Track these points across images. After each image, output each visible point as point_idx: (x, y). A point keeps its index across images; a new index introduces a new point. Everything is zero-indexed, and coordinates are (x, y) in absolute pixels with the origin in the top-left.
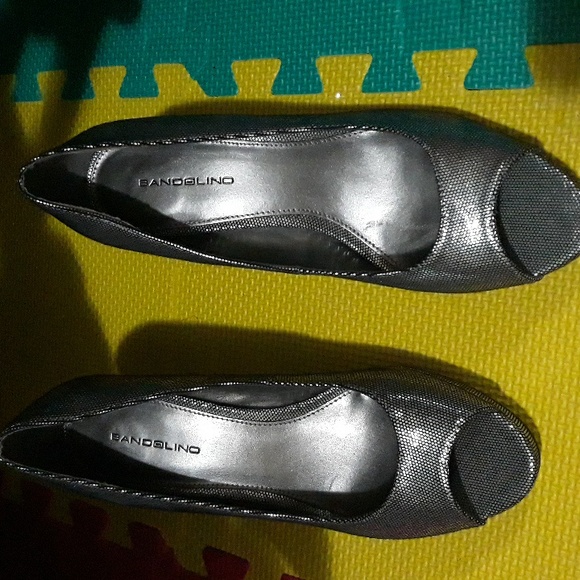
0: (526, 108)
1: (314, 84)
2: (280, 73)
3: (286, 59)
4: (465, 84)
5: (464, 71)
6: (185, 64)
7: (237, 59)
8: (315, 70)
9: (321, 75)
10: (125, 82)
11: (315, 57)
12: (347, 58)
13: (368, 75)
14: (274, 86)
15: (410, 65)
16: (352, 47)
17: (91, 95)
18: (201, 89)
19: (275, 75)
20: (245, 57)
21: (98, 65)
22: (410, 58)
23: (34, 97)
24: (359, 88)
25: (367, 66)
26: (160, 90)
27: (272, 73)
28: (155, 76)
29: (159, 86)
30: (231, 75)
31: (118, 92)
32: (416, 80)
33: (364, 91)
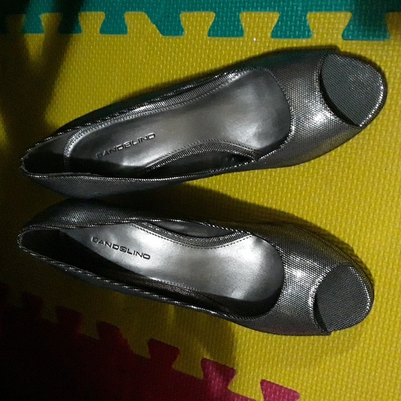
0: (384, 54)
1: (238, 30)
2: (214, 22)
3: (219, 12)
4: (343, 36)
5: (342, 27)
6: (147, 12)
7: (184, 11)
8: (239, 21)
9: (243, 24)
10: (104, 23)
11: (239, 12)
12: (262, 14)
13: (276, 26)
14: (209, 31)
15: (305, 21)
16: (257, 7)
17: (79, 31)
18: (158, 31)
19: (211, 23)
20: (190, 9)
21: (85, 10)
22: (305, 16)
23: (38, 31)
24: (269, 35)
25: (276, 20)
26: (128, 30)
27: (208, 22)
28: (126, 20)
29: (128, 27)
30: (180, 21)
31: (98, 30)
32: (309, 31)
33: (272, 37)
